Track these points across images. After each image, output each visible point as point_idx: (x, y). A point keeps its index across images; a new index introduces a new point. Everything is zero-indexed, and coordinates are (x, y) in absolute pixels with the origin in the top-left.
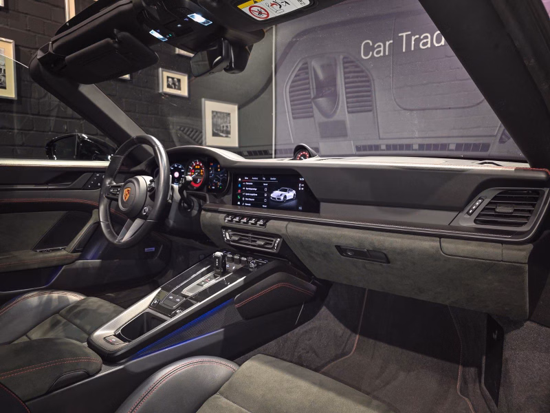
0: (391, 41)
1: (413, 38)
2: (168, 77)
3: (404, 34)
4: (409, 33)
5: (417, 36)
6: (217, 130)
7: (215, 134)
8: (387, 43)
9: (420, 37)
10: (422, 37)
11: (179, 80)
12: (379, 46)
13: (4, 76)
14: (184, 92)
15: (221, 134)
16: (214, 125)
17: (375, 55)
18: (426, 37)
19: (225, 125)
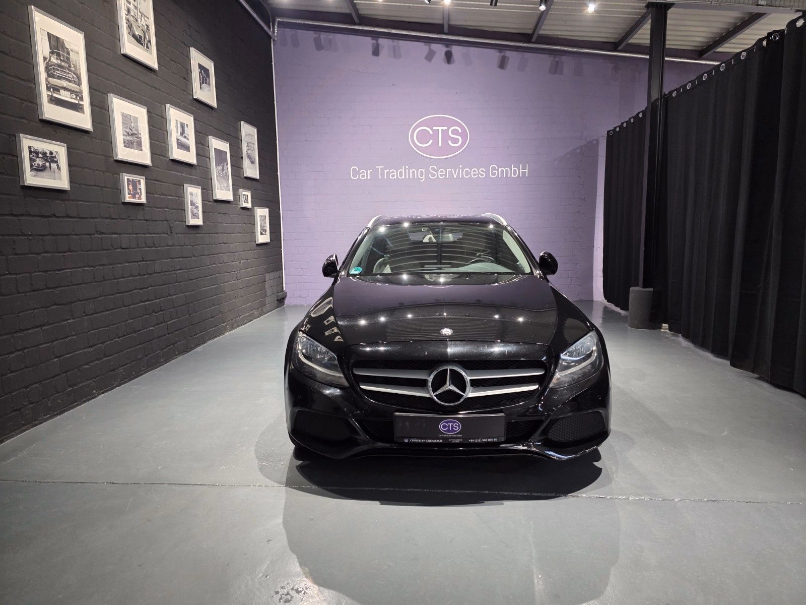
0: (371, 171)
1: (385, 171)
2: (244, 195)
3: (380, 167)
4: (383, 167)
5: (388, 170)
6: (262, 230)
8: (369, 172)
9: (390, 170)
10: (391, 171)
12: (363, 172)
13: (199, 210)
16: (261, 226)
17: (361, 178)
18: (393, 172)
19: (264, 226)
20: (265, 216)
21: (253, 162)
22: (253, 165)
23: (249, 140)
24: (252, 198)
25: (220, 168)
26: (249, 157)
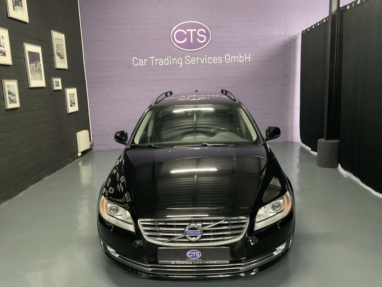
0: (147, 60)
1: (156, 60)
2: (55, 81)
3: (152, 58)
4: (154, 57)
5: (158, 59)
6: (71, 103)
7: (71, 106)
11: (58, 81)
12: (141, 61)
13: (16, 97)
14: (60, 88)
15: (73, 105)
16: (71, 101)
17: (140, 65)
18: (161, 60)
19: (73, 100)
20: (74, 94)
21: (62, 58)
22: (63, 60)
23: (59, 43)
24: (62, 82)
25: (33, 65)
26: (59, 54)
